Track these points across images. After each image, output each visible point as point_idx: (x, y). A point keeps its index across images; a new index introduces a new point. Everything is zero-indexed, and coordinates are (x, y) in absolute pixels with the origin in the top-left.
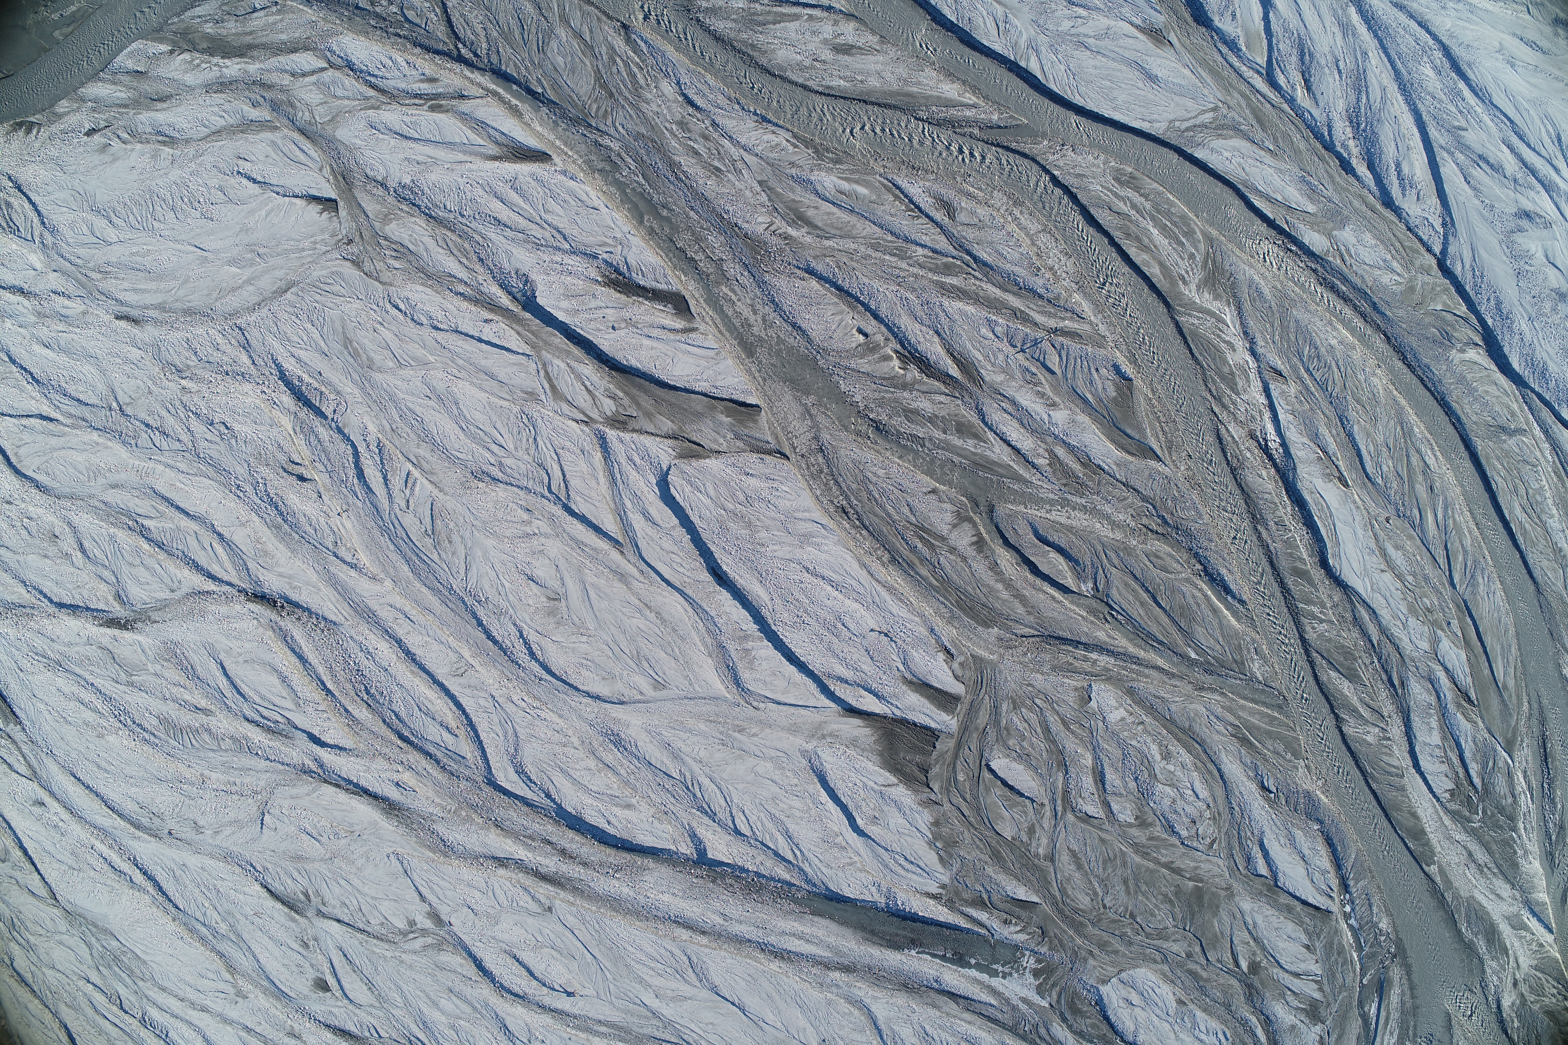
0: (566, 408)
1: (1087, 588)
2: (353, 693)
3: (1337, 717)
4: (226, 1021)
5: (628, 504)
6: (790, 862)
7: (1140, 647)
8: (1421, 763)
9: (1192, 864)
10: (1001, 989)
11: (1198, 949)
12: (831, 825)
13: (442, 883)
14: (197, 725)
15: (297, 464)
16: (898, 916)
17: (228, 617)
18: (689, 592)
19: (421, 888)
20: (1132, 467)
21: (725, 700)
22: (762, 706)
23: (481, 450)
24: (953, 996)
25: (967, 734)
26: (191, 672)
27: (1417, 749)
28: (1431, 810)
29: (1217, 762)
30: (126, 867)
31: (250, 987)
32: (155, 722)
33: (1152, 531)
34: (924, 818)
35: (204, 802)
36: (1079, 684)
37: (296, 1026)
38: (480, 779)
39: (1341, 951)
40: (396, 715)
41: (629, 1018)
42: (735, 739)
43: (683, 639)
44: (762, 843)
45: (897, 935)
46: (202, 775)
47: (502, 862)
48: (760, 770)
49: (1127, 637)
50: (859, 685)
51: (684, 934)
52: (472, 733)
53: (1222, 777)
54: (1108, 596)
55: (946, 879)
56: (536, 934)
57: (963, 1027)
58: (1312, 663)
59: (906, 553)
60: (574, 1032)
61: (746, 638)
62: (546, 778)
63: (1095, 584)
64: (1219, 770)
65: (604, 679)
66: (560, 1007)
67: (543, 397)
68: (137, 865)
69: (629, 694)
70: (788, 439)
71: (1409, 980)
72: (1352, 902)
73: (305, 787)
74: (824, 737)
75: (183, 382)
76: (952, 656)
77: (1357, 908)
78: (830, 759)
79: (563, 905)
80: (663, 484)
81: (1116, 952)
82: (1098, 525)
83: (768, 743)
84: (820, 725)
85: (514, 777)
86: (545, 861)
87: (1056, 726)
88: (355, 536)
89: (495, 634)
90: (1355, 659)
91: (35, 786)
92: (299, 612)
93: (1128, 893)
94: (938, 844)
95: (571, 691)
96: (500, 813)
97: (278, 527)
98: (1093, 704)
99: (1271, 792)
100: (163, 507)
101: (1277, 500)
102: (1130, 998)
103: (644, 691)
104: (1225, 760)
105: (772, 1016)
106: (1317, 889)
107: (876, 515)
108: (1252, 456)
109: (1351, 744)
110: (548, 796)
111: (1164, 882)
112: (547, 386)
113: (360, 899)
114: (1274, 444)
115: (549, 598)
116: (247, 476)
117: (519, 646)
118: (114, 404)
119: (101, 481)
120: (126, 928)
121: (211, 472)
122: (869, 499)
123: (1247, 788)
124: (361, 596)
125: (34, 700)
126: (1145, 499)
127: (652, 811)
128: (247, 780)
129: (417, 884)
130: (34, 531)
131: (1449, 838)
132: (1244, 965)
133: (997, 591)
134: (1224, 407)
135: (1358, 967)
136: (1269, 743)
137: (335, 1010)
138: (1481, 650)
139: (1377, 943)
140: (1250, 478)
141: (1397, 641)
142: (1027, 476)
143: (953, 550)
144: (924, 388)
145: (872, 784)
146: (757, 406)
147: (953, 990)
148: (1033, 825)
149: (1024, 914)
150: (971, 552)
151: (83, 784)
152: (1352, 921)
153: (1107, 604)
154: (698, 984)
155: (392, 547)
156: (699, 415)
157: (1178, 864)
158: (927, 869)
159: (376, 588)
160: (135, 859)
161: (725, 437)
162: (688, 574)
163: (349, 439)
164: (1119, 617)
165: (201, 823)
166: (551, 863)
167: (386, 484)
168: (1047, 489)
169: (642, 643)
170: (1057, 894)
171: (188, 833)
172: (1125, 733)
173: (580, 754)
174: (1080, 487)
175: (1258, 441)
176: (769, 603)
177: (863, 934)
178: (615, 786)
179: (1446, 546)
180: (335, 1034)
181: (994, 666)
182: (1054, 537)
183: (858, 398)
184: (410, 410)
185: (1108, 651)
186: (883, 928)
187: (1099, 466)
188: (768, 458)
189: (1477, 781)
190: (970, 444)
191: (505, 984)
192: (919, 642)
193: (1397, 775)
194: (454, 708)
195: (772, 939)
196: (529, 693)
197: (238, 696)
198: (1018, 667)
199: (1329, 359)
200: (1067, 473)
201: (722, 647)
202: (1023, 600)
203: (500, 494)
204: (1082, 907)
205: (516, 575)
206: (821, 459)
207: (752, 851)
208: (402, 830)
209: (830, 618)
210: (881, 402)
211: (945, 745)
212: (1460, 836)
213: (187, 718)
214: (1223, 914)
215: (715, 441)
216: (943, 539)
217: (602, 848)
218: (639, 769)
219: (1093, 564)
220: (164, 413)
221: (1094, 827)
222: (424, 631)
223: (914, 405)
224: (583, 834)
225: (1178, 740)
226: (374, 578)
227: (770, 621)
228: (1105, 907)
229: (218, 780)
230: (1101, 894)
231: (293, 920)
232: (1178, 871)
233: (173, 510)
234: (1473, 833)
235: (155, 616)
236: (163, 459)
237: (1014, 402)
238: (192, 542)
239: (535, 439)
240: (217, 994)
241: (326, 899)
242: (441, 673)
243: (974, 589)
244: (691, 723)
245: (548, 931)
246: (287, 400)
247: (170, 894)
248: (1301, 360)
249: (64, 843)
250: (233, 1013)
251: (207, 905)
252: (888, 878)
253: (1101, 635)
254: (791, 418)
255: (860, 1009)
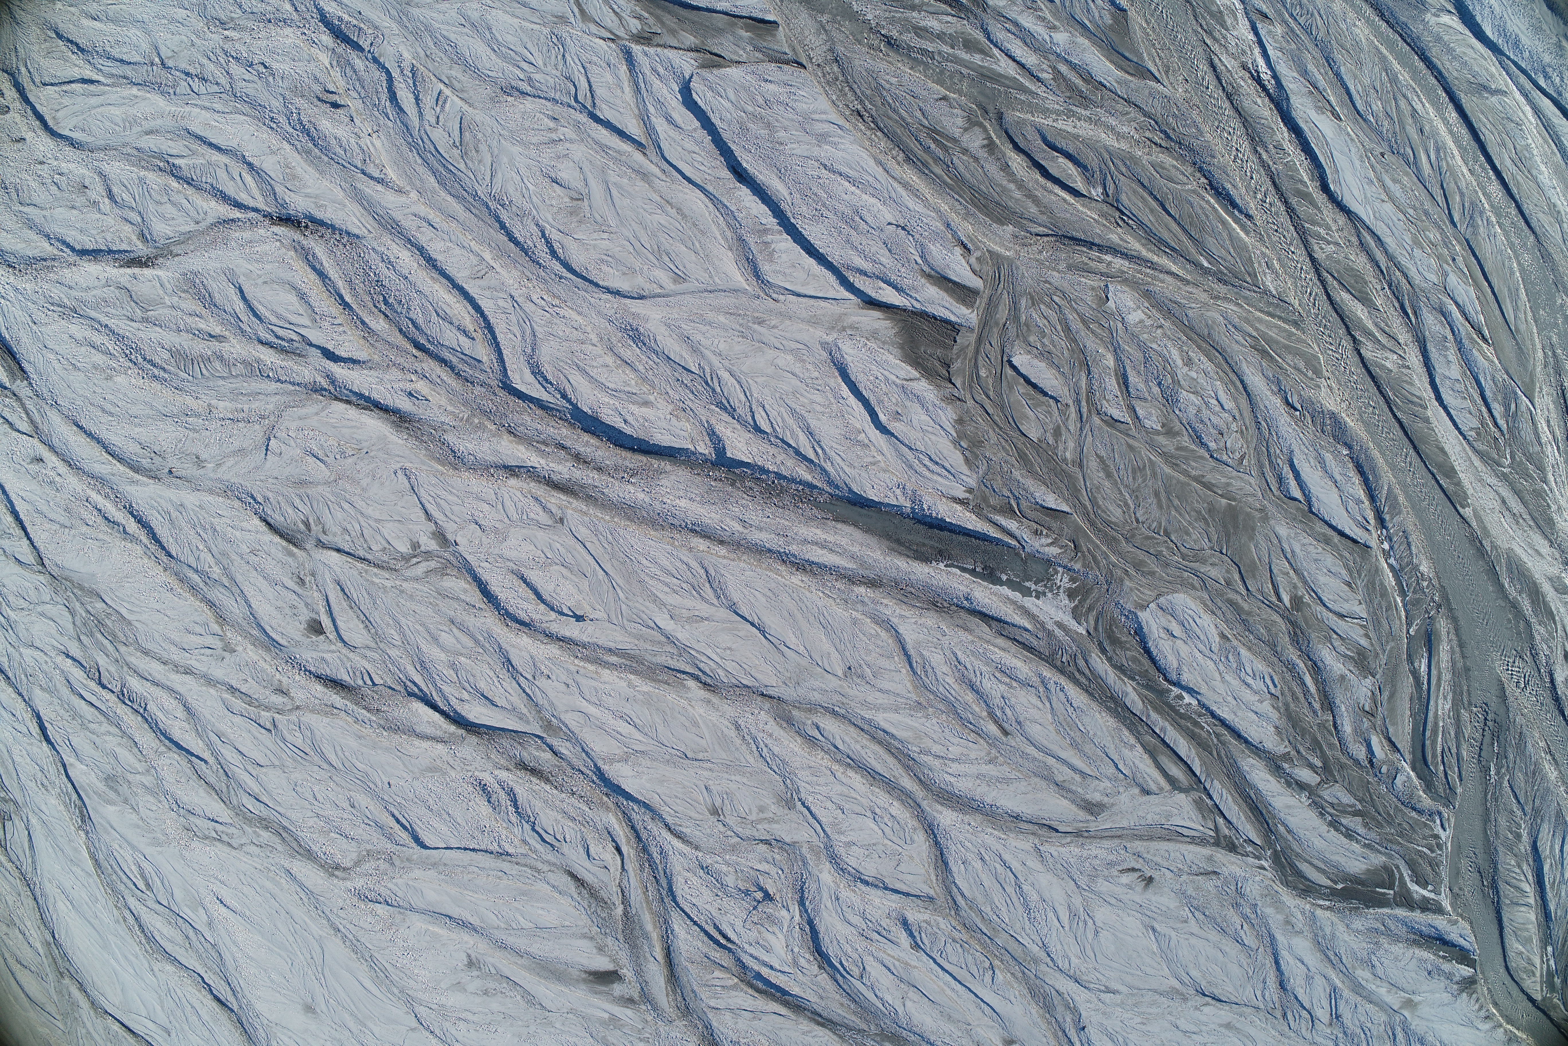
0: (594, 28)
1: (1096, 192)
2: (371, 305)
3: (1354, 339)
4: (210, 681)
5: (652, 110)
6: (811, 461)
7: (1153, 252)
8: (1443, 396)
9: (1223, 480)
10: (1035, 610)
11: (1237, 576)
12: (852, 421)
13: (450, 498)
14: (209, 353)
15: (332, 93)
16: (925, 524)
17: (251, 242)
18: (710, 188)
19: (427, 505)
20: (1132, 85)
21: (745, 292)
22: (782, 298)
23: (511, 68)
24: (985, 617)
25: (987, 329)
26: (208, 301)
27: (1437, 380)
28: (1458, 448)
29: (1239, 373)
30: (120, 516)
31: (239, 638)
32: (166, 355)
33: (1156, 144)
34: (948, 415)
35: (208, 433)
36: (1096, 284)
37: (285, 680)
38: (494, 383)
39: (1384, 594)
40: (414, 323)
41: (642, 645)
42: (755, 331)
43: (703, 233)
44: (783, 441)
45: (924, 545)
46: (209, 405)
47: (512, 471)
48: (781, 362)
49: (1139, 241)
50: (878, 277)
51: (701, 544)
52: (489, 336)
53: (1245, 388)
54: (1117, 201)
55: (972, 482)
56: (545, 550)
57: (998, 655)
58: (1323, 282)
59: (920, 153)
60: (582, 664)
61: (766, 231)
62: (562, 377)
63: (1105, 189)
64: (1242, 382)
65: (624, 274)
66: (568, 634)
67: (572, 20)
68: (131, 513)
69: (650, 288)
70: (804, 51)
71: (1457, 635)
72: (1390, 539)
73: (314, 407)
74: (844, 329)
75: (226, 33)
76: (969, 250)
77: (1396, 546)
78: (851, 351)
79: (576, 515)
80: (686, 91)
81: (1152, 574)
82: (1103, 135)
83: (788, 335)
84: (840, 318)
85: (530, 378)
86: (558, 468)
87: (1076, 324)
88: (384, 153)
89: (517, 235)
90: (1366, 283)
91: (35, 442)
92: (322, 230)
93: (1160, 506)
94: (962, 443)
95: (591, 288)
96: (514, 418)
97: (308, 152)
98: (1111, 304)
99: (1296, 410)
100: (196, 146)
101: (1273, 126)
102: (1170, 628)
103: (664, 285)
104: (1247, 371)
105: (794, 639)
106: (1354, 520)
107: (890, 118)
108: (1247, 87)
109: (1371, 368)
110: (564, 396)
111: (1196, 497)
112: (576, 10)
113: (363, 523)
114: (1266, 76)
115: (572, 199)
116: (281, 108)
117: (541, 246)
118: (157, 60)
119: (137, 129)
120: (113, 586)
121: (246, 108)
122: (883, 104)
123: (1272, 402)
124: (386, 208)
125: (45, 351)
126: (1146, 114)
127: (670, 407)
128: (255, 405)
129: (424, 501)
130: (64, 186)
131: (1481, 480)
132: (1286, 598)
133: (1010, 191)
134: (1215, 39)
135: (1403, 614)
136: (1289, 358)
137: (327, 656)
138: (1489, 290)
139: (1419, 589)
140: (1247, 104)
141: (1406, 270)
142: (1033, 88)
143: (965, 151)
144: (931, 9)
145: (894, 378)
146: (775, 22)
147: (984, 610)
148: (1059, 427)
149: (1055, 525)
150: (982, 154)
151: (85, 432)
152: (1392, 561)
153: (1118, 209)
154: (715, 601)
155: (420, 161)
156: (720, 31)
157: (1209, 478)
158: (953, 471)
159: (403, 199)
160: (131, 506)
161: (744, 49)
162: (709, 171)
163: (384, 67)
164: (1130, 222)
165: (203, 456)
166: (563, 470)
167: (418, 104)
168: (1054, 101)
169: (663, 238)
170: (1088, 503)
171: (188, 469)
172: (1145, 336)
173: (599, 350)
174: (1084, 100)
175: (1250, 72)
176: (788, 197)
177: (888, 543)
178: (633, 382)
179: (1442, 186)
180: (326, 686)
181: (1011, 262)
182: (1062, 144)
183: (869, 17)
184: (444, 37)
185: (1122, 254)
186: (909, 537)
187: (1100, 83)
188: (785, 67)
189: (1502, 422)
190: (977, 59)
191: (511, 610)
192: (936, 236)
193: (1421, 406)
194: (473, 312)
195: (794, 548)
196: (548, 291)
197: (254, 319)
198: (1034, 264)
199: (1311, 8)
200: (1071, 87)
201: (741, 240)
202: (1036, 201)
203: (528, 105)
204: (1114, 519)
205: (541, 178)
206: (836, 69)
207: (772, 450)
208: (413, 442)
209: (848, 211)
210: (892, 21)
211: (967, 339)
212: (1492, 480)
213: (201, 347)
214: (1259, 538)
215: (735, 53)
216: (955, 140)
217: (618, 451)
218: (657, 364)
219: (1101, 171)
220: (205, 61)
221: (1120, 432)
222: (446, 237)
223: (922, 24)
224: (598, 436)
225: (1199, 347)
226: (400, 191)
227: (789, 214)
228: (1137, 521)
229: (225, 408)
230: (1132, 506)
231: (291, 554)
232: (1208, 486)
233: (205, 147)
234: (1504, 477)
235: (176, 249)
236: (200, 103)
237: (1016, 24)
238: (222, 174)
239: (564, 56)
240: (203, 651)
241: (327, 527)
242: (461, 277)
243: (987, 187)
244: (710, 315)
245: (558, 546)
246: (327, 39)
247: (164, 540)
248: (1285, 7)
249: (58, 499)
250: (218, 672)
251: (201, 547)
252: (913, 480)
253: (1114, 238)
254: (807, 33)
255: (887, 630)
